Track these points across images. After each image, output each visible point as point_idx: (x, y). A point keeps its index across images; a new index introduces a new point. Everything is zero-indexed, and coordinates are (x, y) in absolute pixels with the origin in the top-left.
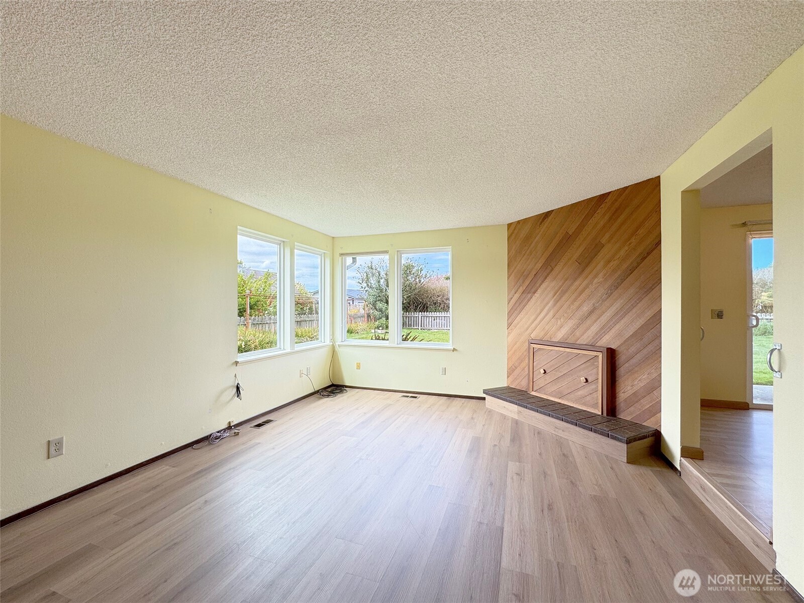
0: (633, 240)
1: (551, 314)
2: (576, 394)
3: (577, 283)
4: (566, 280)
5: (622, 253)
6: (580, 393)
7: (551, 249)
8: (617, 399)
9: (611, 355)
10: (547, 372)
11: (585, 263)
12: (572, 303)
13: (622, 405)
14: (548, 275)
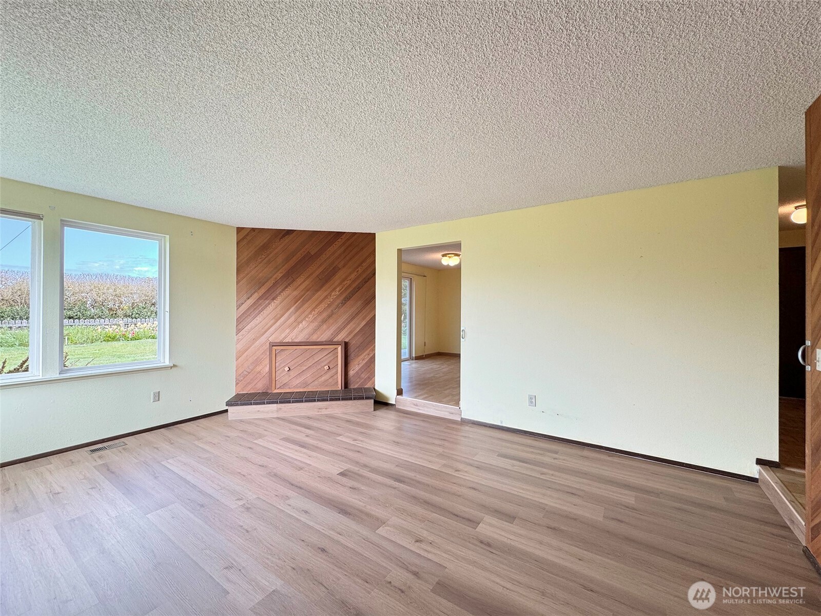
0: (359, 269)
1: (292, 319)
2: (320, 380)
3: (319, 293)
4: (308, 291)
5: (353, 276)
6: (323, 378)
7: (292, 263)
8: (349, 376)
9: (346, 346)
10: (291, 369)
11: (324, 280)
12: (313, 310)
13: (352, 379)
14: (289, 285)
